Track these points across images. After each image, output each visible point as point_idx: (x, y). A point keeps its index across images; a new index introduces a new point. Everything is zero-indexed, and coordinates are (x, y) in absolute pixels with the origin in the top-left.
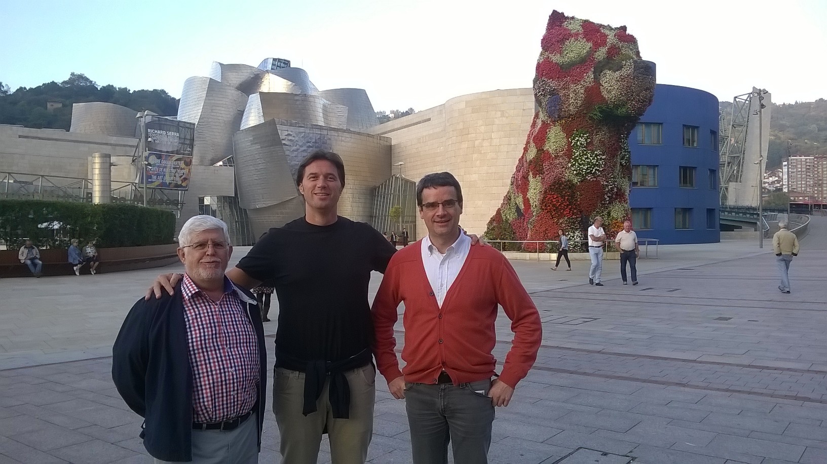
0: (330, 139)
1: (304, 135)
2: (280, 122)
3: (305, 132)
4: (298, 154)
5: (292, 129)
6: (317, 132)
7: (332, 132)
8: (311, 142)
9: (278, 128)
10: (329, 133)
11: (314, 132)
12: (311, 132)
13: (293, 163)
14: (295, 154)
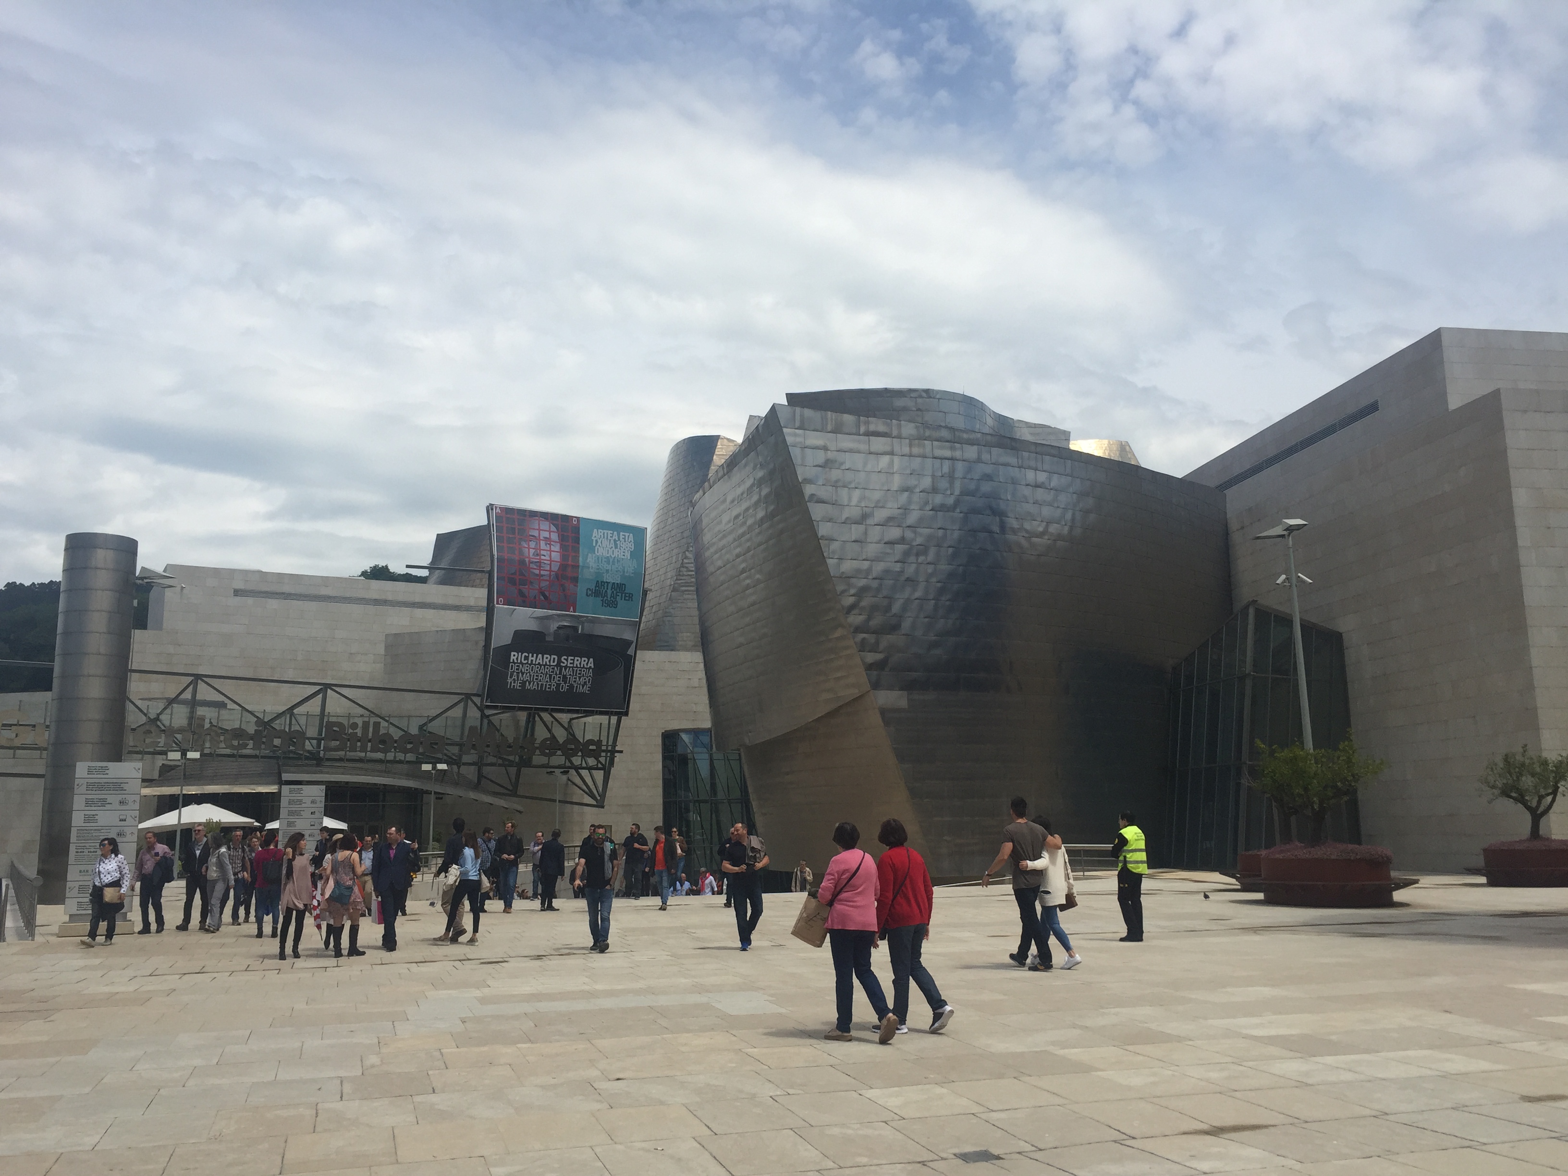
0: (988, 477)
1: (891, 463)
2: (798, 418)
3: (892, 453)
4: (866, 533)
5: (846, 442)
6: (938, 453)
7: (995, 451)
8: (916, 486)
9: (789, 440)
10: (985, 457)
11: (928, 450)
12: (916, 450)
13: (847, 566)
14: (856, 531)
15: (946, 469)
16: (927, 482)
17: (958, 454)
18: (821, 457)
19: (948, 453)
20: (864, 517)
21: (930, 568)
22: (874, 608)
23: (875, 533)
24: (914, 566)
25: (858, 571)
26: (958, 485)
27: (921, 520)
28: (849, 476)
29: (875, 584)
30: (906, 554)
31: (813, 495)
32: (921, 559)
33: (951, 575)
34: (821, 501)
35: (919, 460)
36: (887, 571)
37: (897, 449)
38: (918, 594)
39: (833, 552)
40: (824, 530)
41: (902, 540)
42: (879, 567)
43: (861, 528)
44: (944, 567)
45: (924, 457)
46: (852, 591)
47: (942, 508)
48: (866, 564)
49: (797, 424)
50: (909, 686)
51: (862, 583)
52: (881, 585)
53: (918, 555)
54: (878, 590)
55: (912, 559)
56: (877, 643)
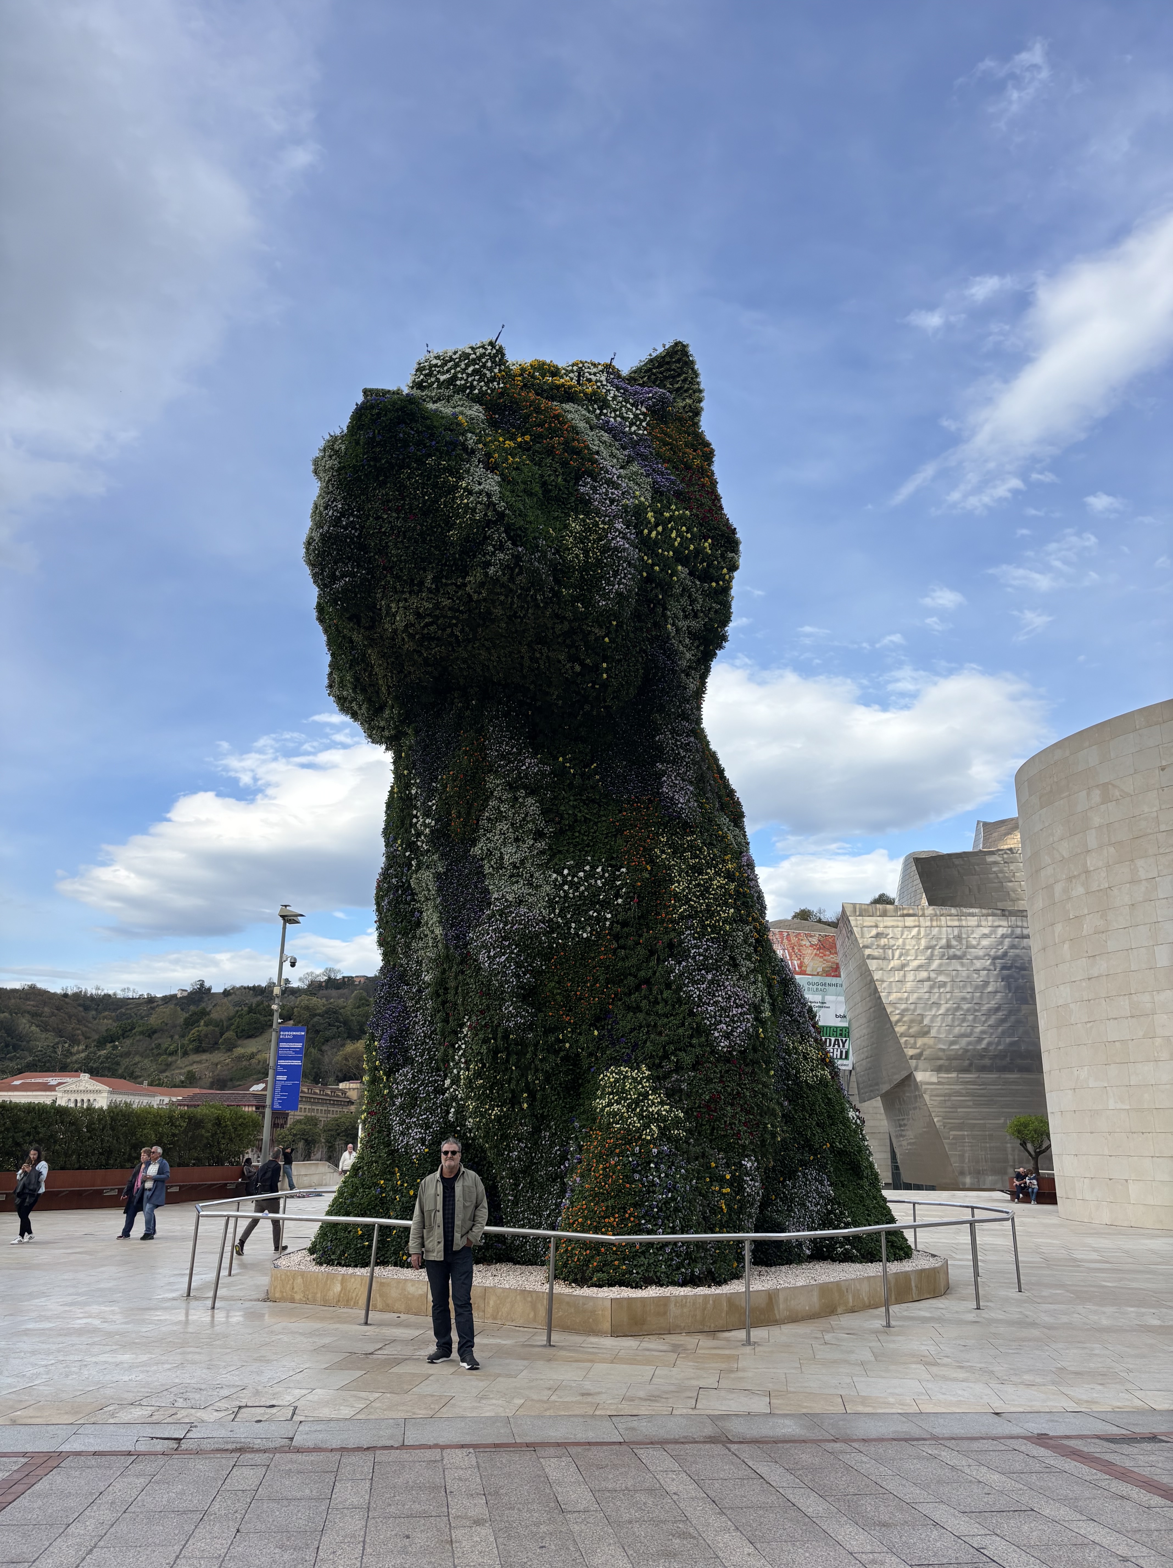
1: (919, 933)
2: (857, 910)
3: (919, 926)
4: (905, 976)
5: (889, 921)
6: (949, 923)
7: (990, 918)
8: (936, 945)
9: (853, 923)
10: (983, 923)
11: (943, 923)
12: (935, 924)
13: (893, 997)
14: (898, 976)
15: (956, 933)
16: (943, 942)
17: (964, 923)
18: (874, 932)
19: (956, 923)
20: (903, 966)
21: (948, 996)
22: (912, 1021)
23: (910, 977)
24: (937, 994)
25: (900, 999)
26: (964, 942)
27: (940, 965)
28: (892, 942)
29: (912, 1007)
30: (932, 987)
31: (869, 955)
32: (942, 990)
33: (964, 999)
34: (874, 958)
35: (937, 929)
36: (919, 999)
37: (923, 923)
38: (940, 1012)
39: (884, 988)
40: (877, 976)
41: (929, 979)
42: (915, 995)
43: (902, 973)
44: (958, 994)
45: (940, 927)
46: (897, 1012)
47: (955, 957)
48: (906, 994)
49: (858, 913)
50: (939, 1069)
51: (903, 1006)
52: (916, 1007)
53: (939, 987)
54: (915, 1010)
55: (936, 990)
56: (915, 1043)
